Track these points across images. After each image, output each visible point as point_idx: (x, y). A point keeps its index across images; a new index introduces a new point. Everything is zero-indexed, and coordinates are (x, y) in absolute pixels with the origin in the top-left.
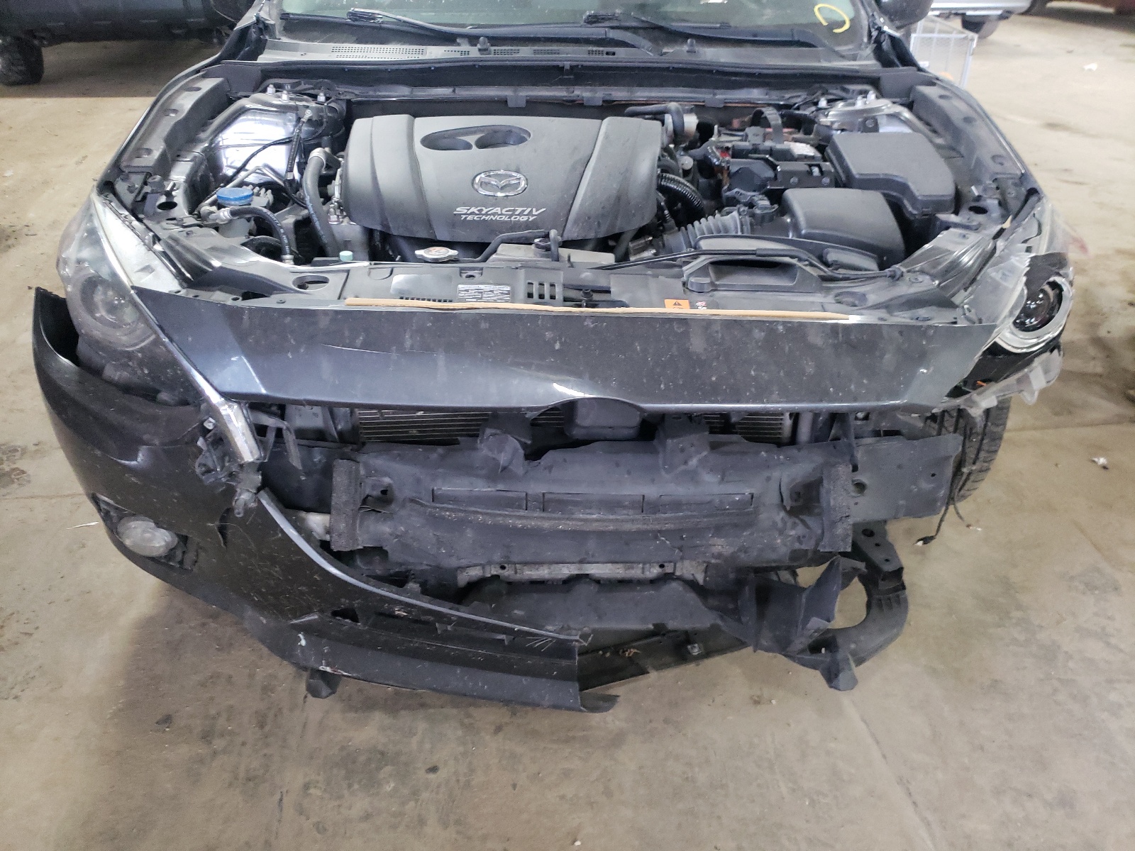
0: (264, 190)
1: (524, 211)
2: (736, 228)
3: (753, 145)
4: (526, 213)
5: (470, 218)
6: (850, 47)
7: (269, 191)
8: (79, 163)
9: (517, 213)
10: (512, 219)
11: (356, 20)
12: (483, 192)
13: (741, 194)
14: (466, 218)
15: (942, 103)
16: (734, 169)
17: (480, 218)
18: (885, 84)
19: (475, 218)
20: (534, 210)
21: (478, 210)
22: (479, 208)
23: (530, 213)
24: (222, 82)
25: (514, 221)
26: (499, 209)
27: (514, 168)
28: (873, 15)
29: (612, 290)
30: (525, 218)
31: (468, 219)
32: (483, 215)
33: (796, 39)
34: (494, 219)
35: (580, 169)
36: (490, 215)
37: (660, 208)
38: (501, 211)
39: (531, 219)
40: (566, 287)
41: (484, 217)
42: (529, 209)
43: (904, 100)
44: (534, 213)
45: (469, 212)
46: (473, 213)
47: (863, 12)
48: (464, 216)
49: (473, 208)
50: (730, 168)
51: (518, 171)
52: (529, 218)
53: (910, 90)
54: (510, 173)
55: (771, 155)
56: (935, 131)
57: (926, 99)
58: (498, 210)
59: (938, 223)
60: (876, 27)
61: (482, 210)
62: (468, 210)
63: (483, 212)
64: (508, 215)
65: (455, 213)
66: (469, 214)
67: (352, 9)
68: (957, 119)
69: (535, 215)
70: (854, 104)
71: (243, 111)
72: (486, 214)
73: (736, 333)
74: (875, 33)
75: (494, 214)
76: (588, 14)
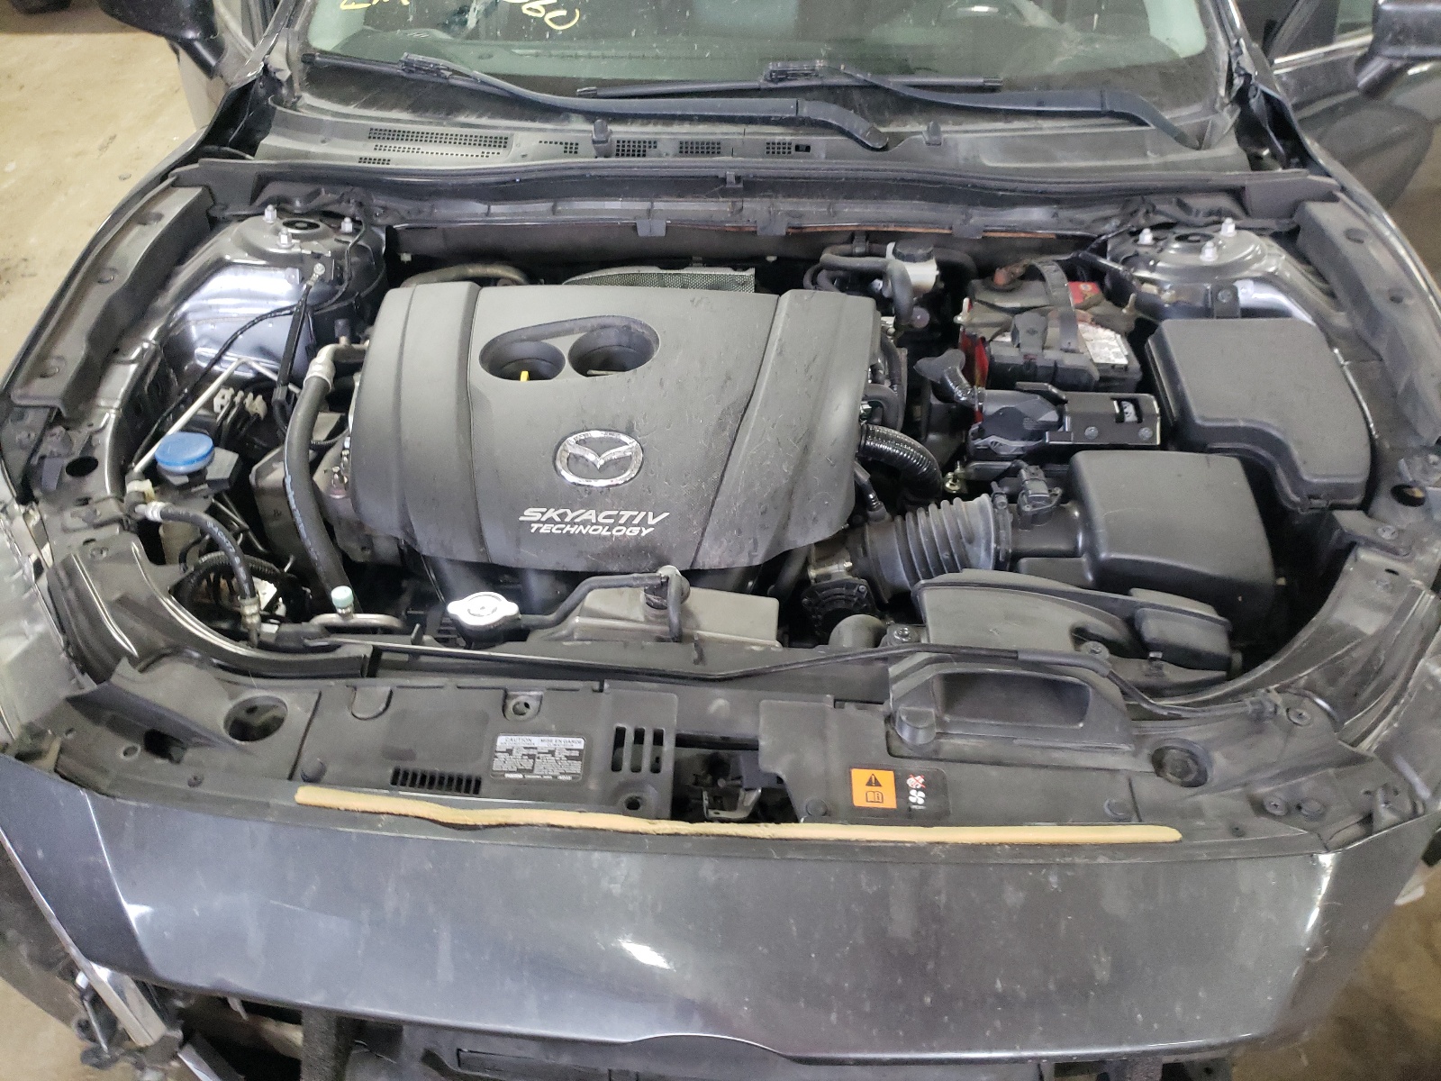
0: (251, 395)
1: (633, 517)
2: (988, 534)
3: (1025, 356)
4: (636, 522)
5: (545, 529)
6: (1196, 108)
7: (260, 398)
8: (103, 148)
9: (622, 521)
10: (614, 532)
11: (411, 72)
12: (570, 478)
13: (1001, 445)
14: (539, 529)
15: (1348, 248)
16: (991, 409)
17: (562, 529)
18: (1253, 198)
19: (554, 531)
20: (651, 514)
21: (559, 515)
22: (561, 511)
23: (643, 523)
24: (199, 197)
25: (617, 537)
26: (593, 512)
27: (622, 425)
28: (1238, 44)
29: (762, 743)
30: (636, 531)
31: (541, 531)
32: (567, 524)
33: (1108, 108)
34: (584, 532)
35: (731, 423)
36: (579, 524)
37: (860, 492)
38: (597, 516)
39: (645, 532)
40: (682, 741)
41: (568, 528)
42: (643, 514)
43: (1284, 225)
44: (651, 521)
45: (544, 519)
46: (550, 521)
47: (1220, 38)
48: (535, 526)
49: (552, 510)
50: (984, 409)
51: (629, 433)
52: (641, 531)
53: (1295, 207)
54: (616, 436)
55: (1053, 384)
56: (1331, 294)
57: (1320, 233)
58: (590, 515)
59: (1336, 533)
60: (1242, 72)
61: (565, 515)
62: (543, 514)
63: (567, 520)
64: (607, 524)
65: (522, 518)
66: (544, 523)
67: (406, 54)
68: (1376, 289)
69: (652, 526)
70: (1199, 250)
71: (219, 265)
72: (572, 523)
73: (973, 895)
74: (1238, 82)
75: (585, 523)
76: (771, 68)
